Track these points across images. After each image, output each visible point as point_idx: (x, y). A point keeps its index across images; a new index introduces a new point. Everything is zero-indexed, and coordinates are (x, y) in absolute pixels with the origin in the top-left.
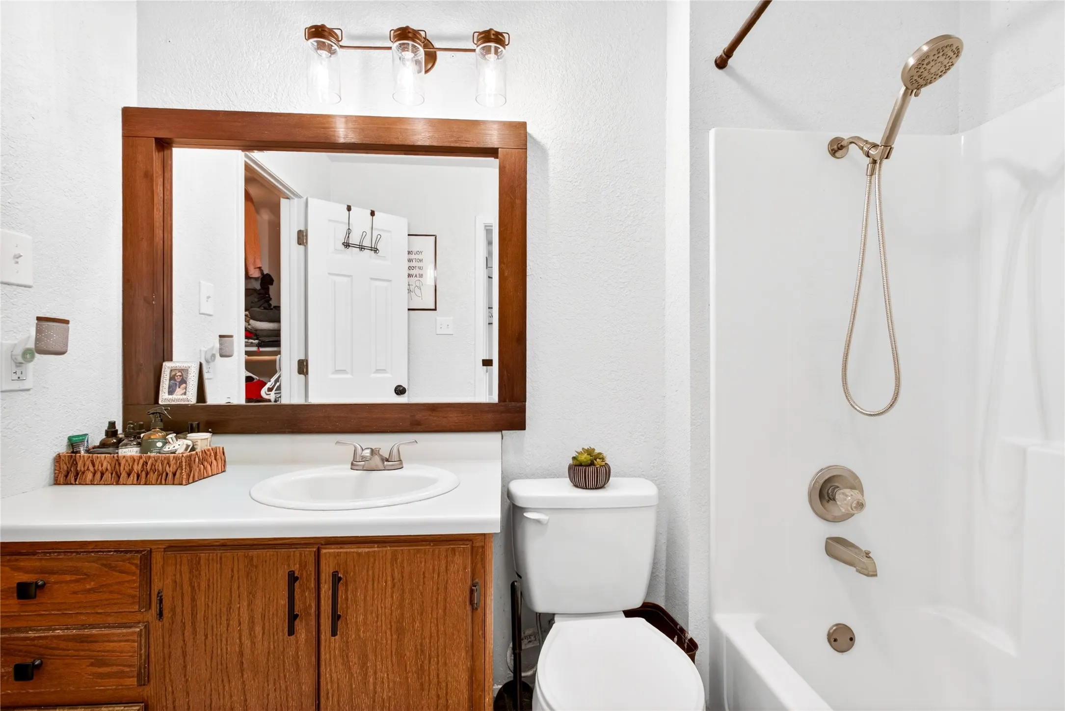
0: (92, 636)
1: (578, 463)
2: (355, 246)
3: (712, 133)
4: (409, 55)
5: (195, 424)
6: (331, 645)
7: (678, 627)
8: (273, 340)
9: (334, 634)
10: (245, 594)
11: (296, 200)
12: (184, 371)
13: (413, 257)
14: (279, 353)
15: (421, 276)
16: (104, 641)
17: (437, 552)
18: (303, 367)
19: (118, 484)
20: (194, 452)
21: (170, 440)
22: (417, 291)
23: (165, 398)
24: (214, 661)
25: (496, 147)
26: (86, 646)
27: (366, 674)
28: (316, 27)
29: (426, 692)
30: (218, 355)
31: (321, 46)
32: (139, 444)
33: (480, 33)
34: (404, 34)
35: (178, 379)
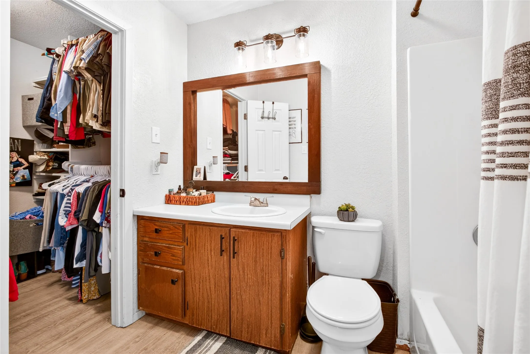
0: (171, 247)
1: (340, 210)
2: (265, 118)
3: (409, 50)
4: (270, 45)
5: (202, 187)
6: (234, 261)
7: (394, 293)
8: (235, 158)
9: (234, 257)
10: (209, 241)
11: (243, 102)
12: (200, 169)
13: (291, 120)
14: (238, 163)
15: (295, 128)
16: (174, 249)
17: (268, 234)
18: (246, 169)
19: (180, 205)
20: (200, 196)
21: (194, 191)
22: (293, 134)
23: (195, 178)
24: (201, 261)
25: (306, 74)
26: (170, 250)
27: (244, 274)
28: (237, 43)
29: (264, 286)
30: (213, 164)
31: (239, 49)
32: (186, 193)
33: (297, 29)
34: (268, 37)
35: (198, 172)
